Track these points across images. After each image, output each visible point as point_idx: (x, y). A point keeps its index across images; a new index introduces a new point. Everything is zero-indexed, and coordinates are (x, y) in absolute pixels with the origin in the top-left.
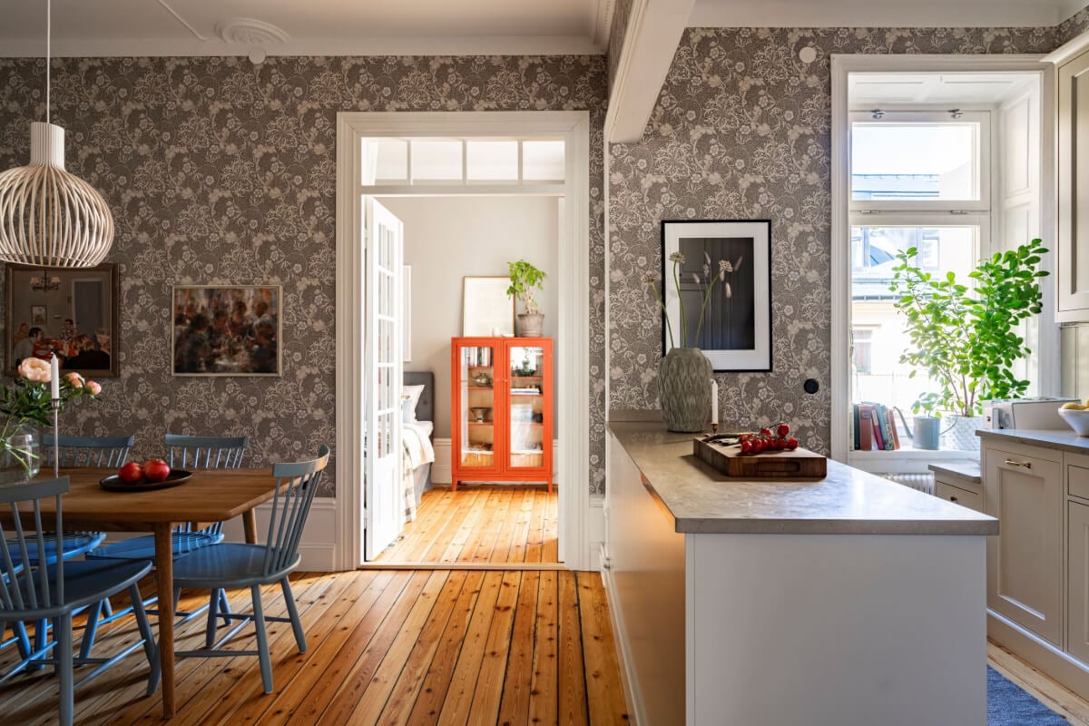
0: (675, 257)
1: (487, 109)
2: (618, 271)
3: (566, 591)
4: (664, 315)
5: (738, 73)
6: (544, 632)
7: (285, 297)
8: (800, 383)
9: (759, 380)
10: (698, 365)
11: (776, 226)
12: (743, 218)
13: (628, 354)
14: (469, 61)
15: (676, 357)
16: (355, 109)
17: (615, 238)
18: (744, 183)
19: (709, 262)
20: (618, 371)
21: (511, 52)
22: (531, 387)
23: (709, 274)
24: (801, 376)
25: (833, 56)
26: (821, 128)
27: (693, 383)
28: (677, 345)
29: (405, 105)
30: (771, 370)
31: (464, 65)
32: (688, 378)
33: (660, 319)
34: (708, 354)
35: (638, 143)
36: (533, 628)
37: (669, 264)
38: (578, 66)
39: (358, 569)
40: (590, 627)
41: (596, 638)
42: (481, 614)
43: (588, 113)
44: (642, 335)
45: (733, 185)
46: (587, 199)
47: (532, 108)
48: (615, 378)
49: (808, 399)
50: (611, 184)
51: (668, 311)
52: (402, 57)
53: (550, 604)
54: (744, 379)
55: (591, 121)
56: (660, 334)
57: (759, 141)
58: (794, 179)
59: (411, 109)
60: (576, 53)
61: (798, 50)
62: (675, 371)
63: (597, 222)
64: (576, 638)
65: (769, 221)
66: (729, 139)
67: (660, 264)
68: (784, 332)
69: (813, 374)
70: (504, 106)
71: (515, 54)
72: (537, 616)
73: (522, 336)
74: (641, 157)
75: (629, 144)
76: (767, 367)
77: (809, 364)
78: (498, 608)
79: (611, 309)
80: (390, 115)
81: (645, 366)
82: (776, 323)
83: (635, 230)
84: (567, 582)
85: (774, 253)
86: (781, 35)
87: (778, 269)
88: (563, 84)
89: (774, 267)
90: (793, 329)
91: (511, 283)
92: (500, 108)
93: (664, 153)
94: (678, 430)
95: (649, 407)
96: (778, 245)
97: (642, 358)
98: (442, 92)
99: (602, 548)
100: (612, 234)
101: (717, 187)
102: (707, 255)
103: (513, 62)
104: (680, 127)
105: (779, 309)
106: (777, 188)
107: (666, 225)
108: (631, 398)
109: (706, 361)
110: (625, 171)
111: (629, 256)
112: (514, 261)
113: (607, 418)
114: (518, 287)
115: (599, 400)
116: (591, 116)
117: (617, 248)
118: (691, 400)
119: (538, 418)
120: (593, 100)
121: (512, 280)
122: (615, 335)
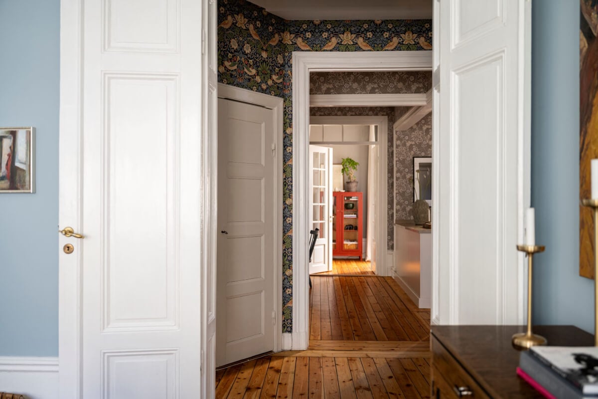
0: (418, 171)
1: (352, 115)
2: (399, 173)
4: (414, 188)
10: (425, 205)
13: (402, 201)
15: (418, 203)
17: (398, 162)
20: (399, 207)
22: (352, 214)
23: (429, 175)
27: (423, 210)
28: (418, 199)
29: (322, 114)
34: (428, 201)
35: (406, 131)
37: (416, 173)
40: (392, 284)
42: (356, 283)
43: (387, 117)
44: (406, 195)
46: (387, 147)
47: (367, 115)
48: (397, 209)
50: (396, 145)
51: (415, 187)
55: (388, 120)
56: (412, 195)
59: (325, 115)
62: (417, 207)
63: (391, 155)
64: (388, 286)
67: (413, 172)
70: (358, 114)
73: (348, 191)
74: (406, 135)
75: (402, 131)
79: (396, 186)
80: (317, 117)
81: (407, 205)
83: (404, 160)
84: (381, 279)
93: (414, 134)
94: (418, 224)
95: (409, 219)
97: (407, 202)
100: (396, 161)
102: (428, 169)
104: (419, 126)
107: (415, 158)
108: (403, 216)
109: (427, 203)
110: (401, 140)
111: (402, 168)
112: (345, 158)
113: (395, 222)
114: (346, 170)
115: (391, 217)
116: (388, 117)
117: (398, 166)
118: (423, 215)
119: (356, 228)
120: (389, 112)
121: (343, 166)
122: (397, 195)
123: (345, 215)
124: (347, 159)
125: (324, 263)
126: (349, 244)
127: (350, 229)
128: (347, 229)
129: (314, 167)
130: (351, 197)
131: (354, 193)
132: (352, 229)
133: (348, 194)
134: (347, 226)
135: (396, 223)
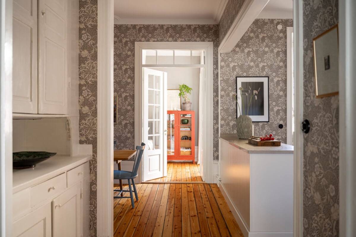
0: (240, 88)
1: (181, 41)
2: (223, 92)
3: (207, 188)
5: (259, 32)
6: (204, 197)
7: (118, 99)
8: (277, 125)
9: (265, 125)
10: (248, 120)
11: (270, 78)
12: (260, 76)
13: (226, 117)
14: (176, 26)
15: (242, 118)
16: (140, 41)
17: (222, 82)
18: (261, 65)
19: (250, 89)
20: (223, 122)
21: (189, 24)
22: (187, 128)
23: (250, 93)
24: (278, 123)
25: (287, 27)
26: (283, 49)
27: (247, 125)
28: (241, 115)
29: (156, 40)
30: (269, 122)
31: (174, 27)
32: (245, 124)
33: (236, 106)
34: (251, 117)
35: (229, 53)
36: (200, 196)
37: (238, 90)
38: (209, 28)
39: (141, 183)
40: (217, 195)
41: (219, 198)
42: (184, 193)
44: (230, 111)
45: (257, 66)
46: (213, 69)
47: (195, 41)
48: (222, 124)
49: (280, 130)
50: (221, 66)
52: (155, 25)
53: (203, 191)
54: (261, 124)
55: (213, 45)
56: (235, 111)
57: (265, 53)
58: (276, 64)
59: (158, 41)
60: (209, 24)
61: (277, 26)
62: (241, 122)
63: (216, 76)
64: (213, 197)
65: (268, 77)
66: (256, 52)
67: (236, 90)
68: (273, 110)
69: (281, 122)
70: (187, 40)
71: (190, 24)
72: (201, 193)
73: (184, 110)
74: (230, 57)
75: (226, 54)
76: (268, 121)
77: (280, 120)
78: (189, 192)
79: (221, 103)
80: (151, 43)
81: (231, 120)
82: (270, 107)
83: (228, 79)
84: (207, 186)
85: (270, 86)
86: (272, 21)
87: (271, 91)
88: (205, 33)
89: (270, 90)
90: (276, 109)
91: (180, 92)
92: (185, 41)
93: (237, 56)
94: (242, 138)
95: (232, 133)
96: (271, 84)
97: (230, 118)
98: (167, 36)
99: (217, 176)
100: (221, 81)
101: (253, 67)
102: (250, 87)
103: (189, 27)
104: (241, 49)
105: (271, 103)
106: (270, 67)
107: (237, 78)
108: (227, 130)
109: (250, 119)
110: (225, 62)
111: (226, 87)
112: (182, 84)
113: (219, 136)
114: (182, 93)
115: (216, 131)
116: (213, 43)
117: (223, 84)
118: (246, 130)
119: (190, 139)
120: (214, 38)
121: (180, 91)
122: (222, 111)
123: (181, 129)
124: (183, 86)
125: (160, 170)
126: (184, 151)
127: (185, 139)
128: (183, 139)
129: (149, 88)
130: (186, 115)
131: (188, 111)
132: (187, 139)
133: (184, 113)
134: (183, 137)
135: (221, 137)
